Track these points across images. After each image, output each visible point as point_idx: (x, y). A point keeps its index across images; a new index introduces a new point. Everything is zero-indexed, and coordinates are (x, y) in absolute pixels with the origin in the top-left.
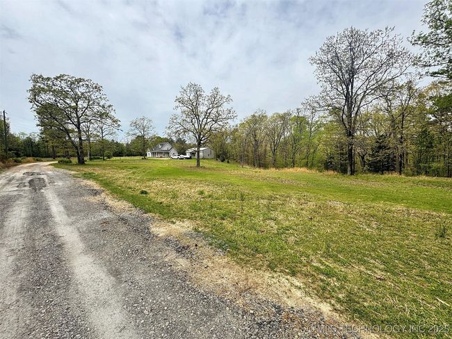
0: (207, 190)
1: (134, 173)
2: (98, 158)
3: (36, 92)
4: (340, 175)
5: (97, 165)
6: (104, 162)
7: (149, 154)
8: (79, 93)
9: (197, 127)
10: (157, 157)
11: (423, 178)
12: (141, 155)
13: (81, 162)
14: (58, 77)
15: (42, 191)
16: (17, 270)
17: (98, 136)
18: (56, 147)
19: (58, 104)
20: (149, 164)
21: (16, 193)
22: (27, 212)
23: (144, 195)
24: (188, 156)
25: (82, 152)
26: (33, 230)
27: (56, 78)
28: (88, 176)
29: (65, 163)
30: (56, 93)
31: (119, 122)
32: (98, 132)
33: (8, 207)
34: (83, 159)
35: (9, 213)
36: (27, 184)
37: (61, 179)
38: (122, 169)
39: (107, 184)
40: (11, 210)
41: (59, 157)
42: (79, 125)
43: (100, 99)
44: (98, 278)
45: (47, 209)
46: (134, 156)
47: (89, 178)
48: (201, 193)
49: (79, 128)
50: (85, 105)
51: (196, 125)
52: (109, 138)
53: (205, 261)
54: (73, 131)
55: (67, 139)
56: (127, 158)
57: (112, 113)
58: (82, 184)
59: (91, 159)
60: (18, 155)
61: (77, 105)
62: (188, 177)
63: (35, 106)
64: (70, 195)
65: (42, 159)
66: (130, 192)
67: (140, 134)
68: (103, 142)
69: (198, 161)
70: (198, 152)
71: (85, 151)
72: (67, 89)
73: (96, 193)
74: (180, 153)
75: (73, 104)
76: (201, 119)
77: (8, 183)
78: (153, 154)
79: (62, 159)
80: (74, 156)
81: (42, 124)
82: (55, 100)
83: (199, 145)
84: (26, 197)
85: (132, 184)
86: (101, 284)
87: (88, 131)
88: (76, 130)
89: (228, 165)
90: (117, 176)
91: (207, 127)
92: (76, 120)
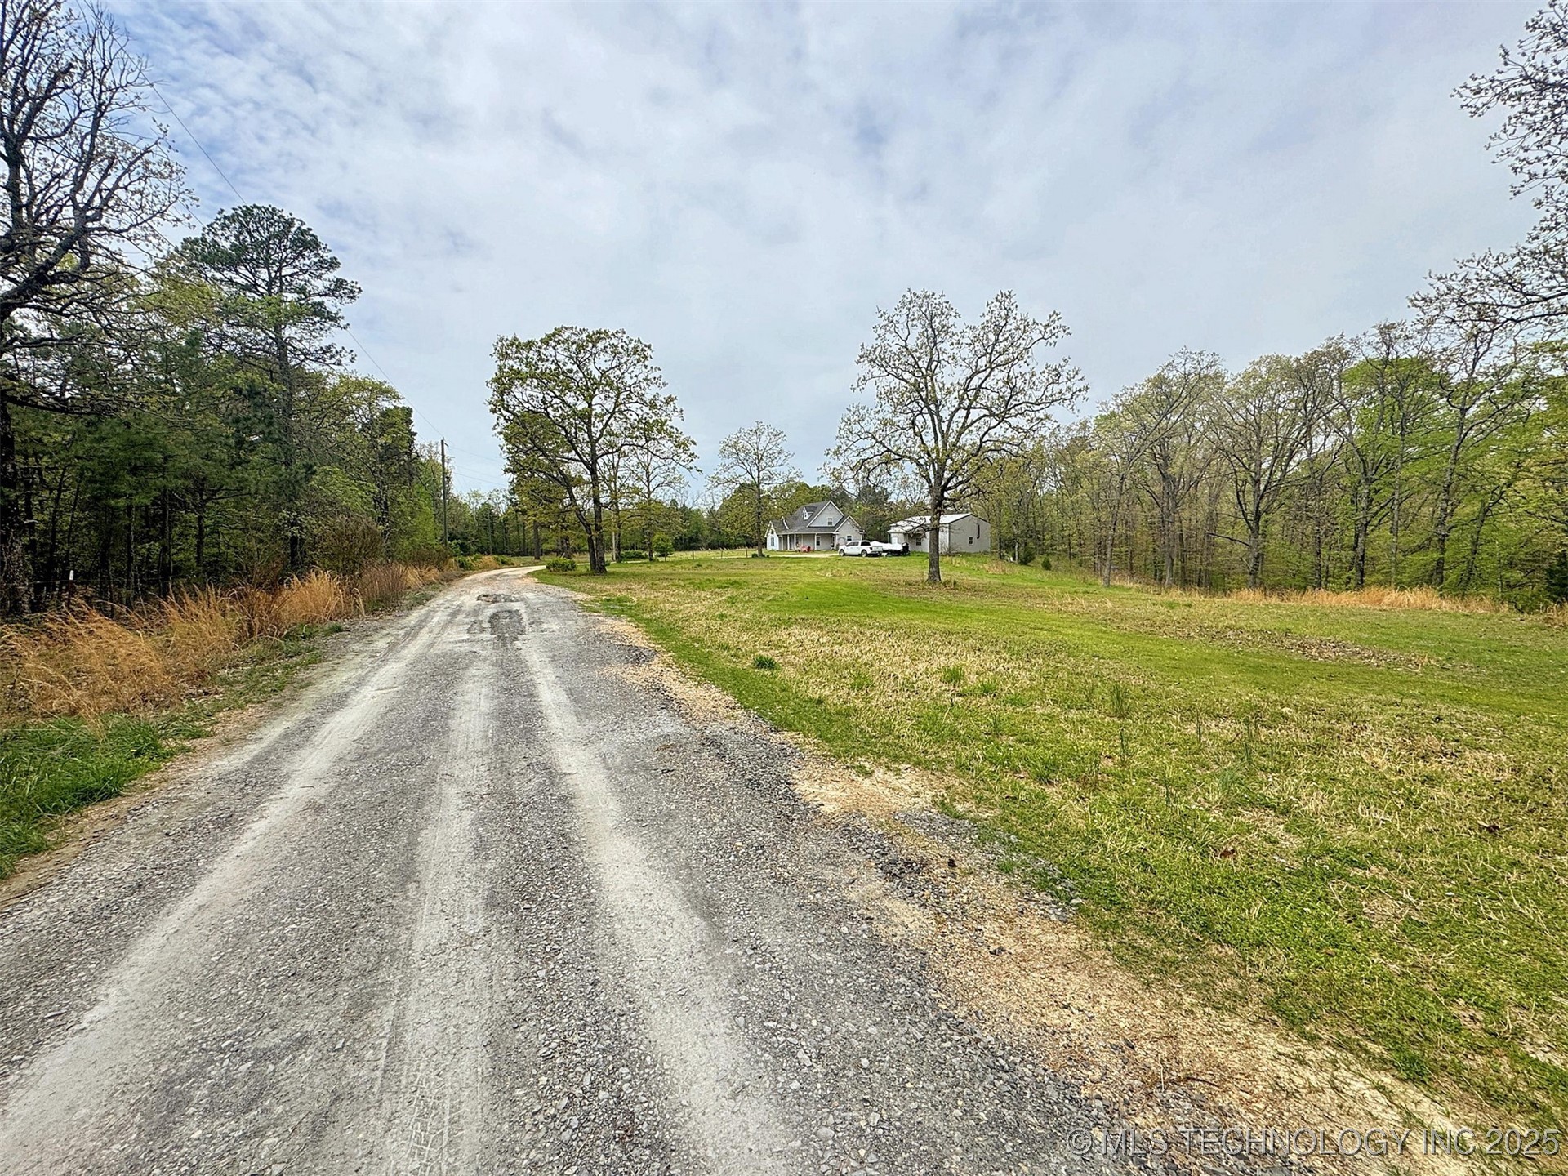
0: (975, 666)
1: (732, 600)
2: (638, 557)
3: (504, 383)
5: (634, 574)
6: (653, 568)
7: (773, 542)
8: (596, 374)
9: (931, 444)
10: (796, 550)
12: (750, 545)
13: (598, 568)
14: (550, 337)
15: (518, 644)
16: (481, 849)
17: (637, 491)
18: (543, 526)
19: (550, 410)
20: (775, 573)
21: (466, 647)
22: (493, 698)
23: (768, 672)
24: (896, 545)
25: (600, 539)
26: (506, 747)
27: (546, 342)
28: (616, 607)
29: (561, 571)
30: (544, 380)
31: (691, 446)
32: (639, 479)
33: (454, 682)
34: (602, 559)
35: (458, 698)
36: (486, 625)
37: (554, 614)
38: (700, 587)
39: (663, 632)
40: (459, 688)
41: (548, 552)
42: (595, 462)
43: (643, 385)
44: (662, 912)
45: (531, 695)
46: (729, 547)
47: (618, 615)
48: (955, 676)
49: (593, 472)
50: (609, 405)
51: (929, 438)
52: (663, 495)
53: (990, 928)
54: (579, 482)
55: (567, 502)
56: (712, 554)
57: (675, 422)
58: (604, 628)
59: (620, 559)
60: (465, 550)
61: (590, 405)
62: (902, 619)
63: (502, 420)
64: (577, 659)
65: (515, 560)
66: (725, 661)
67: (748, 479)
68: (649, 507)
69: (934, 564)
70: (936, 531)
71: (606, 538)
72: (569, 366)
73: (638, 658)
74: (868, 538)
75: (582, 405)
76: (945, 413)
77: (450, 622)
78: (786, 539)
79: (553, 558)
80: (579, 550)
81: (516, 467)
82: (544, 401)
83: (939, 506)
84: (486, 658)
85: (729, 635)
86: (669, 930)
87: (614, 478)
88: (587, 477)
89: (1045, 575)
90: (688, 608)
91: (968, 439)
92: (587, 450)
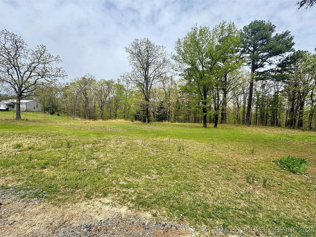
0: (26, 143)
4: (142, 123)
9: (16, 79)
11: (177, 123)
24: (3, 108)
48: (19, 146)
69: (18, 114)
76: (22, 71)
